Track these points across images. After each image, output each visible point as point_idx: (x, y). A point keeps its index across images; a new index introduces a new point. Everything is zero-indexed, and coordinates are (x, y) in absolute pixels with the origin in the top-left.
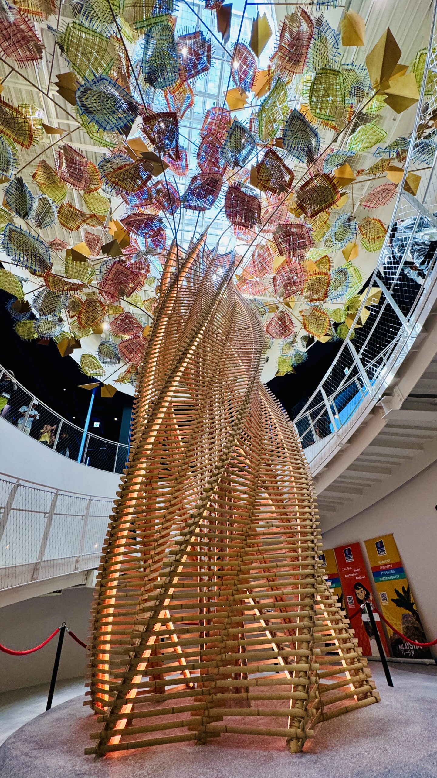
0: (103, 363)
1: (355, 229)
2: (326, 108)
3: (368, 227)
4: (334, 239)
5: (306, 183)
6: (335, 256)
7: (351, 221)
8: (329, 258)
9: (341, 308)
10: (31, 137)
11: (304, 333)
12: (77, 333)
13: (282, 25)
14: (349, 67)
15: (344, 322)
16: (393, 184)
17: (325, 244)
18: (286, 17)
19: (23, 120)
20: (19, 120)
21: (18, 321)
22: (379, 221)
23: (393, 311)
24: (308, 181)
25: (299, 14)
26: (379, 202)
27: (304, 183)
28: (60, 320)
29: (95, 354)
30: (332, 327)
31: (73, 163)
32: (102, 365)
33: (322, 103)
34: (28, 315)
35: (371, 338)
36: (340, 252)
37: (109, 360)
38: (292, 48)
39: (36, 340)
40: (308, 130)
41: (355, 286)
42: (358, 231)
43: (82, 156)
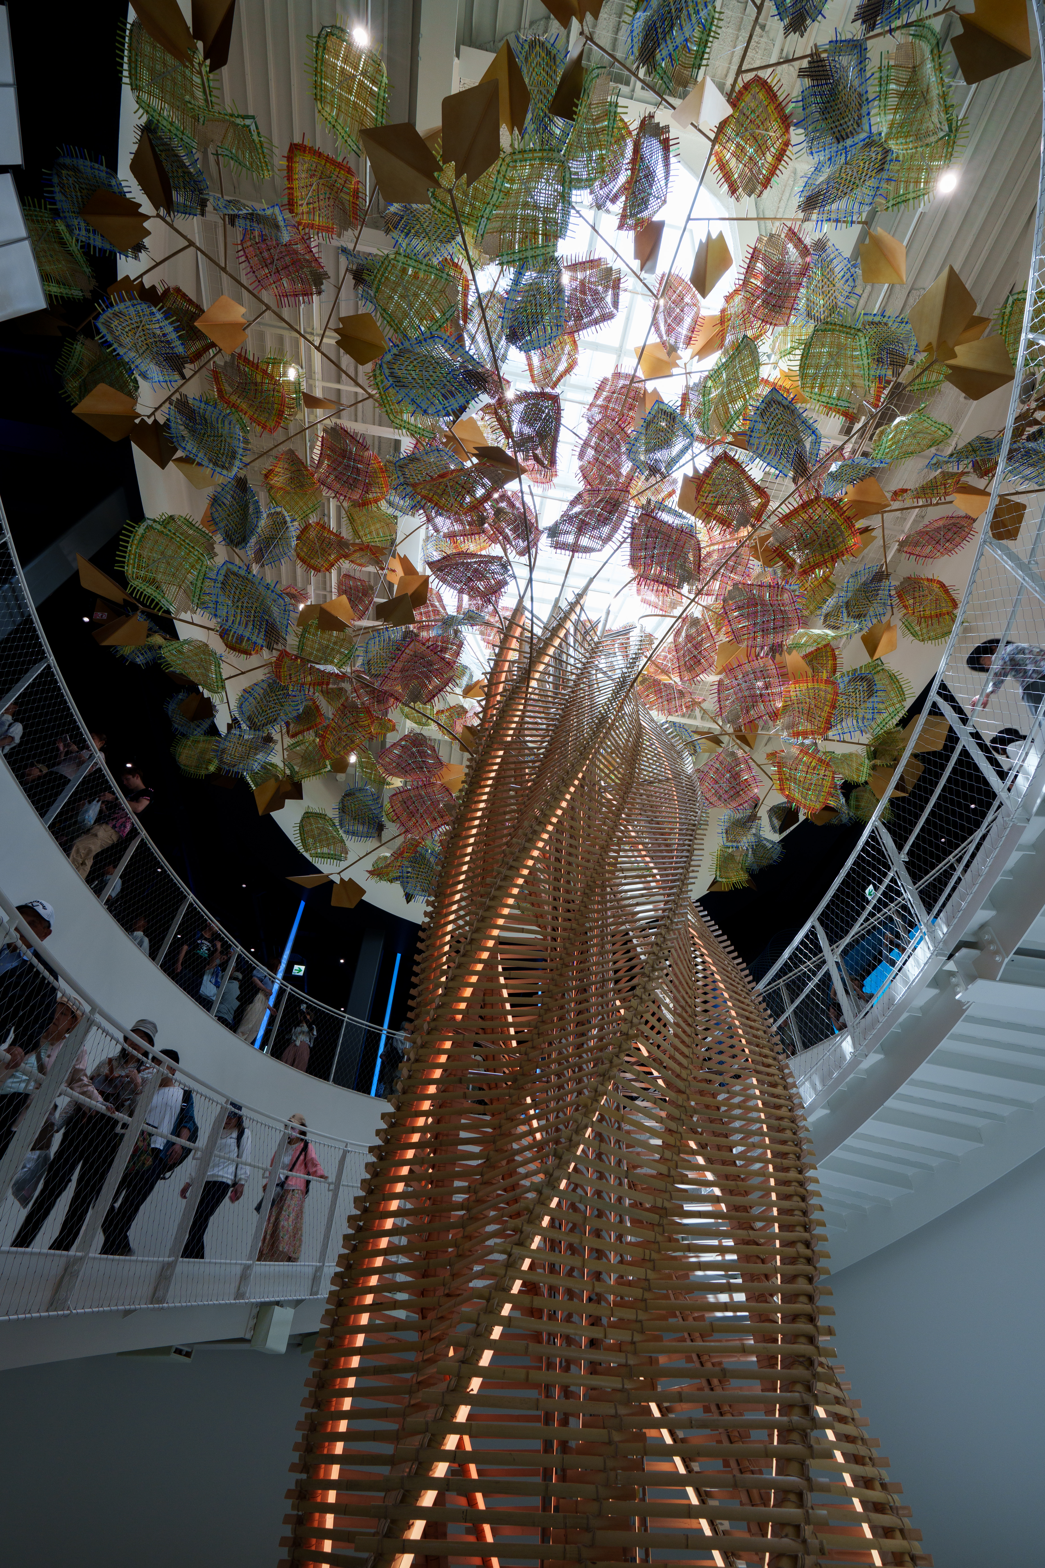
0: (347, 832)
1: (890, 596)
2: (833, 386)
3: (917, 594)
4: (845, 614)
5: (791, 512)
6: (845, 646)
7: (880, 580)
8: (833, 650)
9: (860, 752)
10: (281, 413)
11: (777, 799)
12: (297, 769)
13: (751, 251)
14: (877, 319)
15: (866, 783)
16: (967, 517)
17: (825, 621)
18: (759, 240)
19: (272, 387)
20: (265, 387)
21: (183, 735)
22: (939, 582)
23: (976, 768)
24: (795, 509)
25: (783, 236)
26: (939, 547)
27: (788, 511)
28: (269, 739)
29: (332, 812)
30: (839, 792)
31: (344, 457)
32: (344, 836)
33: (824, 376)
34: (206, 725)
35: (927, 819)
36: (857, 638)
37: (361, 828)
38: (768, 286)
39: (210, 776)
40: (798, 422)
41: (891, 709)
42: (896, 601)
43: (365, 448)
